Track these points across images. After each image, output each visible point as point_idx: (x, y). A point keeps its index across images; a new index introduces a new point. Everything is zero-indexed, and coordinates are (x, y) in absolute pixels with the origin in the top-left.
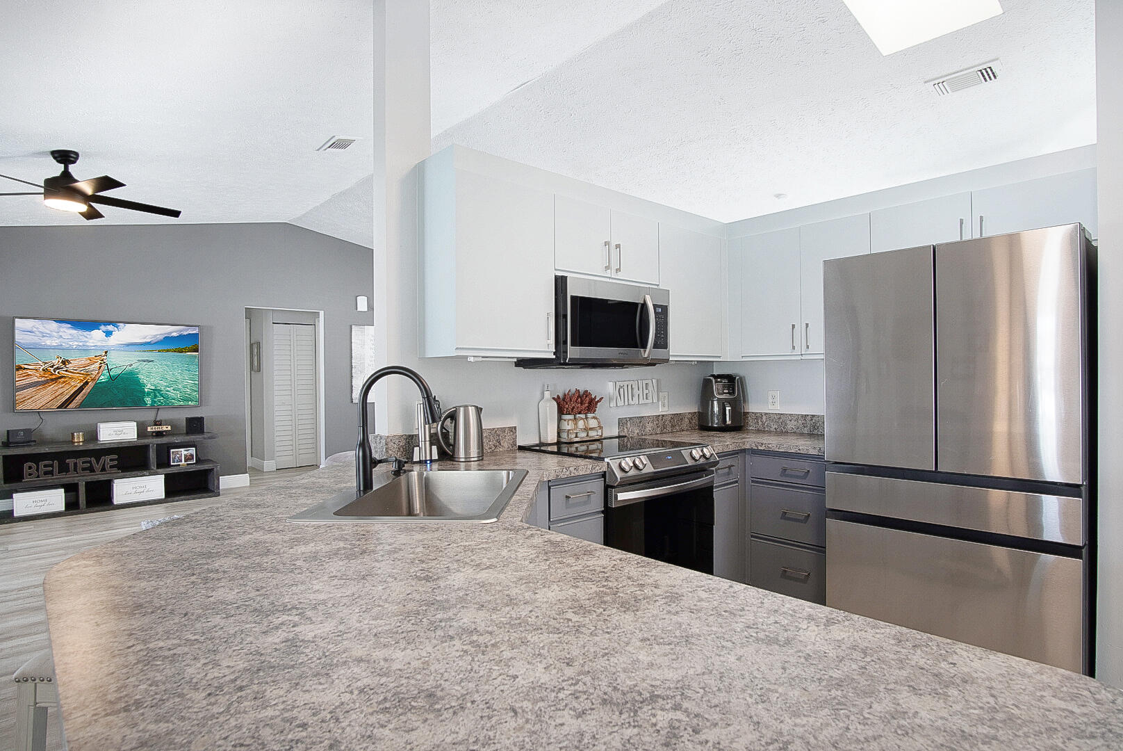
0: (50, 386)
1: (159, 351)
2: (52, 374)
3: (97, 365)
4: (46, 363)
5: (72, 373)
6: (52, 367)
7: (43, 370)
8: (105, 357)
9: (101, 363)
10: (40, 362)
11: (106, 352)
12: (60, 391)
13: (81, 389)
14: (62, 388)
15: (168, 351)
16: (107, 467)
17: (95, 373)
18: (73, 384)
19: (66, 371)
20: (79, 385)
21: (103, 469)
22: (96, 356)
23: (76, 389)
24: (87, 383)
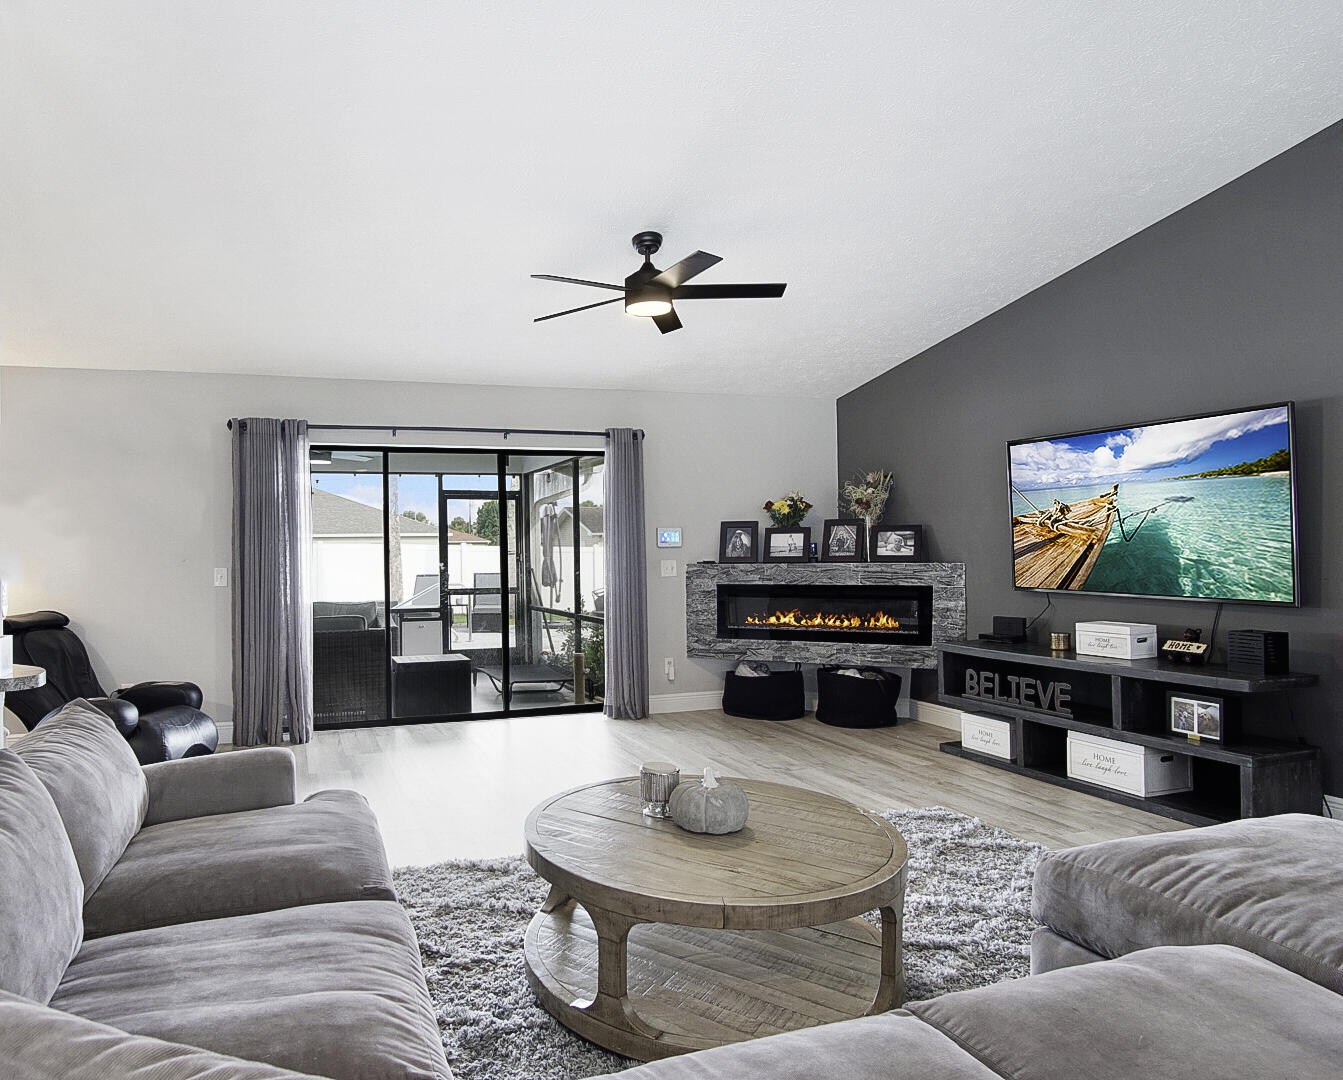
0: (1048, 550)
1: (1204, 476)
2: (1050, 531)
3: (1104, 512)
4: (1043, 513)
5: (1073, 527)
6: (1049, 519)
7: (1040, 524)
8: (1114, 497)
9: (1109, 509)
10: (1037, 512)
11: (1116, 487)
12: (1061, 559)
13: (1084, 557)
14: (1062, 553)
15: (1220, 473)
16: (1057, 703)
17: (1101, 527)
18: (1074, 547)
19: (1066, 525)
20: (1082, 550)
21: (1052, 706)
22: (1102, 497)
23: (1078, 556)
24: (1091, 546)
